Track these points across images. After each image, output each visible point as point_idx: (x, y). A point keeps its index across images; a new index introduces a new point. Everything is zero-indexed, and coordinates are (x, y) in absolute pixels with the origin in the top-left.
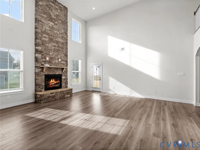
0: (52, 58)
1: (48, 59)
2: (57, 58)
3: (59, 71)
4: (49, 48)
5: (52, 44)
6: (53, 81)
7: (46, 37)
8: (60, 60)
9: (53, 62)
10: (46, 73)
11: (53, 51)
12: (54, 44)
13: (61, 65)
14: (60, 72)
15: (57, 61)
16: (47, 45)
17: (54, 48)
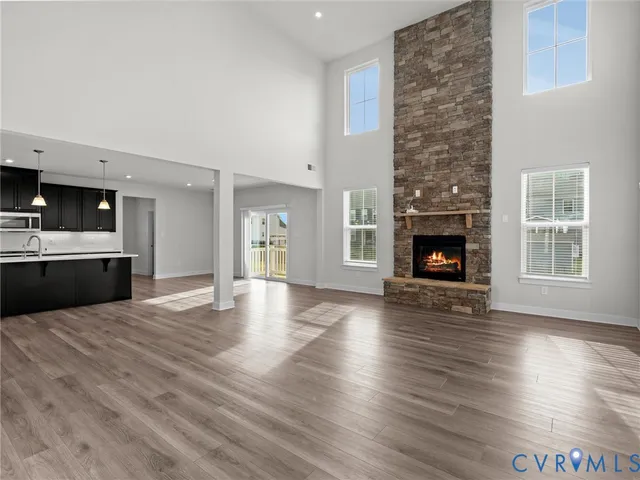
0: (430, 189)
1: (418, 193)
2: (445, 185)
3: (455, 226)
4: (423, 164)
5: (431, 150)
6: (439, 258)
7: (415, 139)
8: (455, 190)
9: (434, 200)
10: (416, 232)
11: (433, 168)
12: (437, 148)
13: (463, 205)
14: (457, 229)
15: (444, 195)
16: (417, 157)
17: (436, 157)
